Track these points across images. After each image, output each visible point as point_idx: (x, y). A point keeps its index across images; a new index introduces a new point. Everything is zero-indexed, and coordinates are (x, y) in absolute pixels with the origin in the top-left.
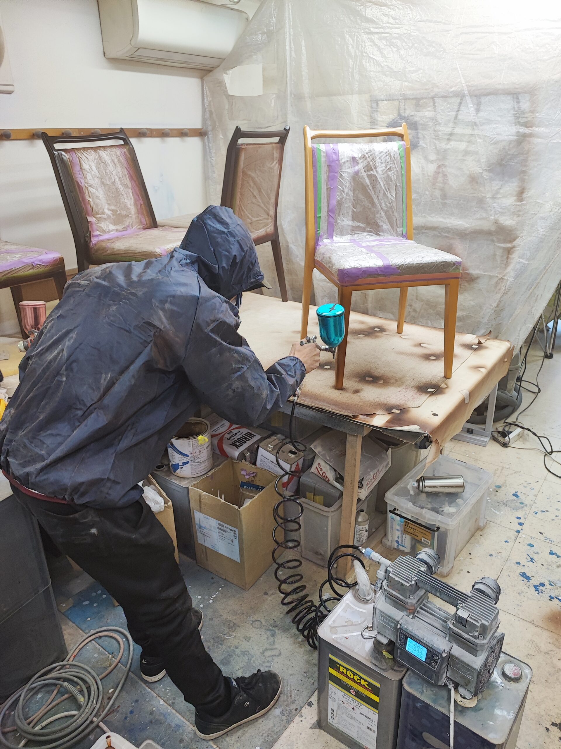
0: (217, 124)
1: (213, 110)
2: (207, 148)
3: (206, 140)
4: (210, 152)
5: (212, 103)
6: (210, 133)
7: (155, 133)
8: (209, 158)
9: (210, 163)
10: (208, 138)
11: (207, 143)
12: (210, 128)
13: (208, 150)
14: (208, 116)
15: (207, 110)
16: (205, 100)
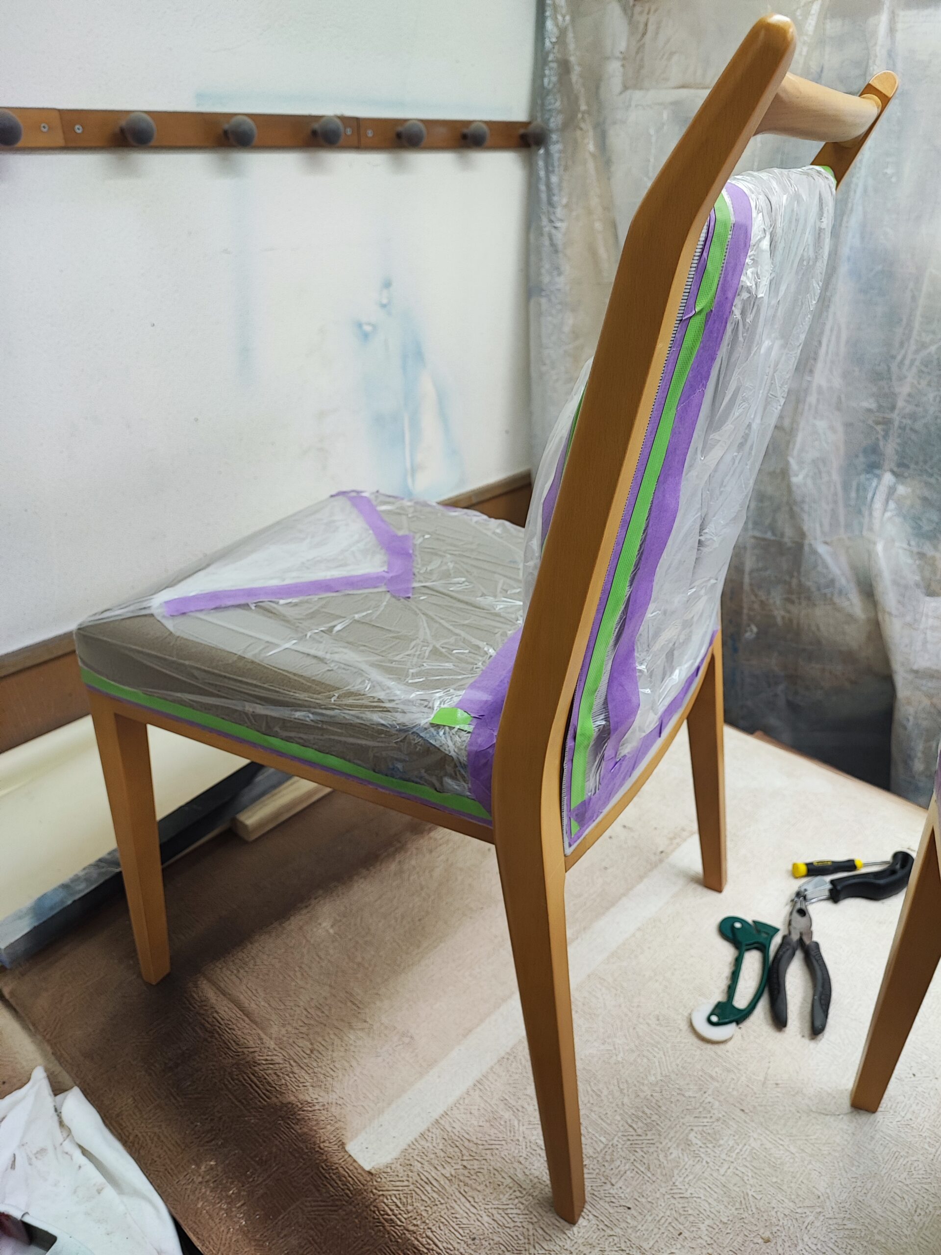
0: (583, 107)
1: (573, 59)
2: (543, 187)
3: (541, 163)
4: (550, 203)
5: (570, 35)
6: (554, 137)
7: (370, 133)
8: (545, 221)
9: (547, 242)
10: (548, 153)
11: (542, 173)
12: (555, 122)
13: (544, 196)
14: (554, 79)
15: (551, 57)
16: (549, 24)
